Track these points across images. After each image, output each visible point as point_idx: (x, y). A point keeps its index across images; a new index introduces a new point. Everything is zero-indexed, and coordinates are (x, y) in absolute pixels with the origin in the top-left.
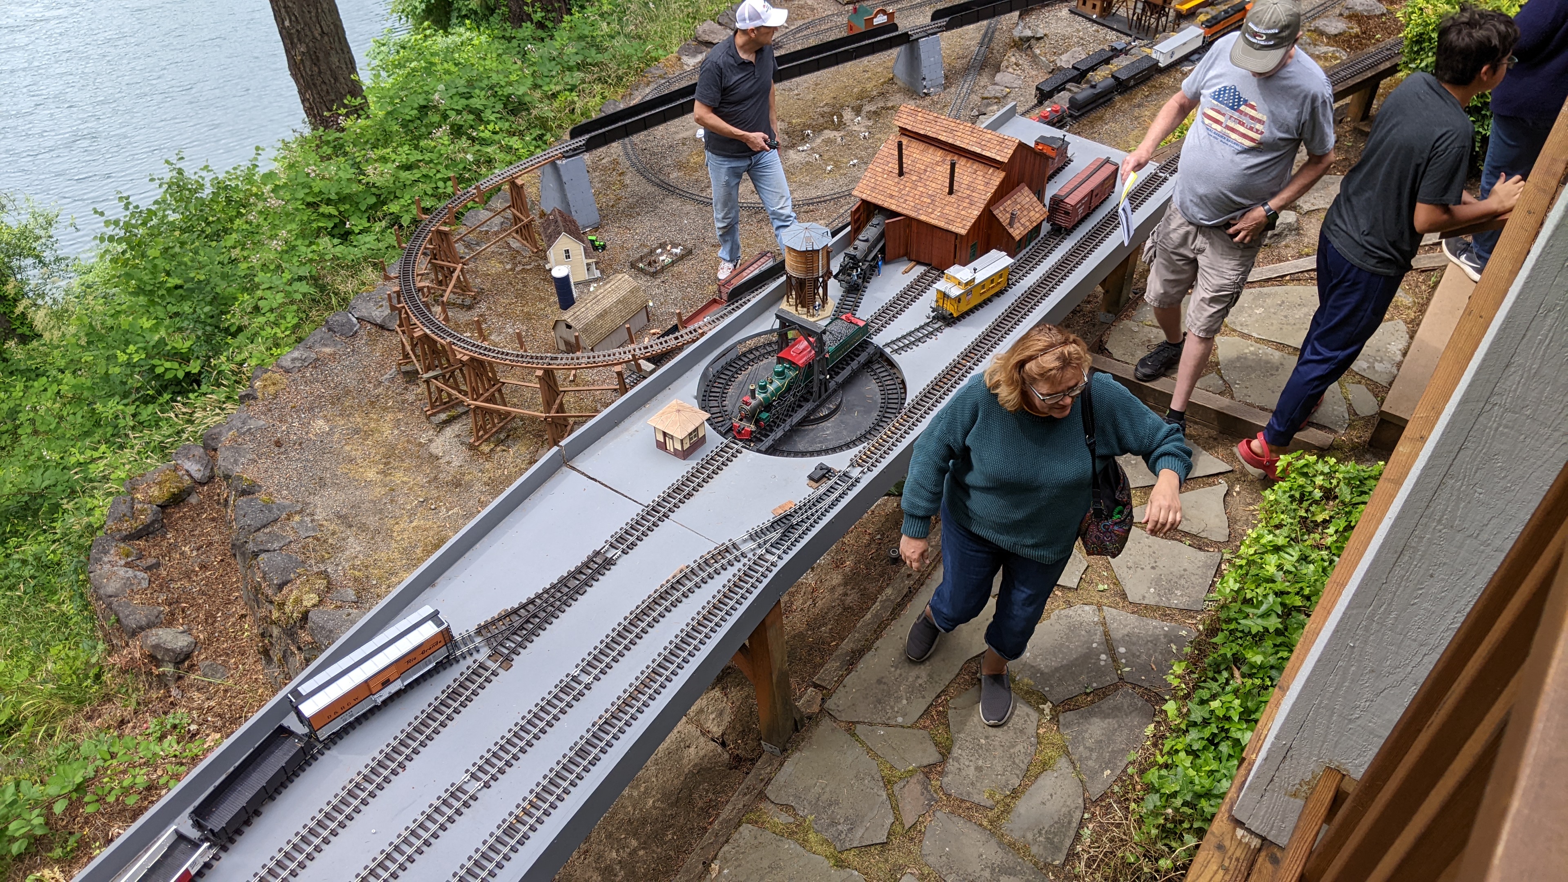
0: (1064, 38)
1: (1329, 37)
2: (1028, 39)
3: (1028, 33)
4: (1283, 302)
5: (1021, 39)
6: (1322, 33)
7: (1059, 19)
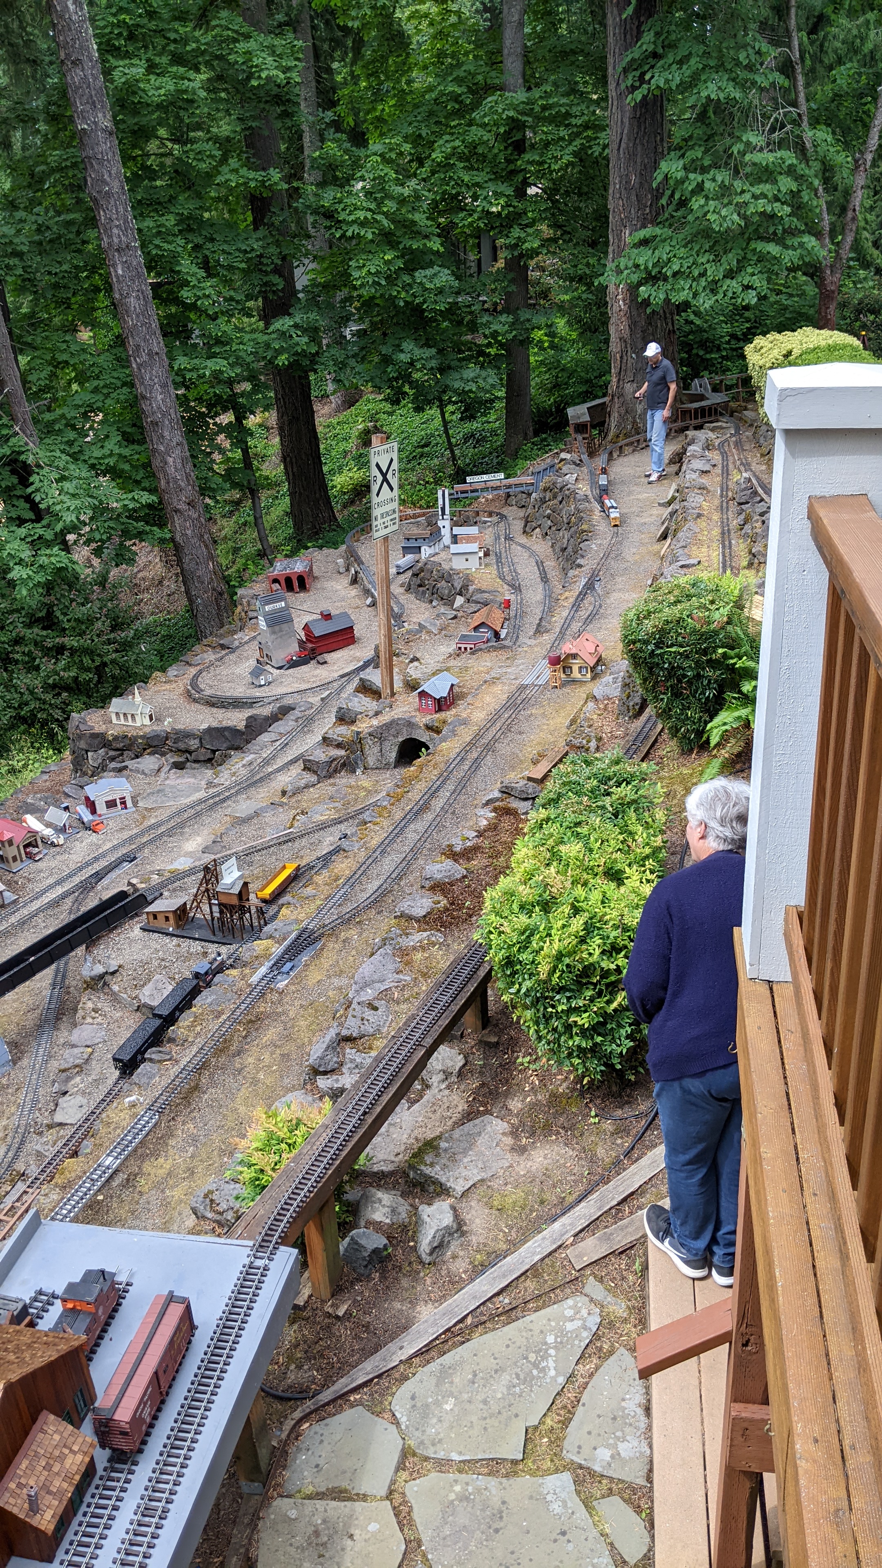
0: (144, 964)
1: (418, 920)
2: (102, 977)
3: (99, 969)
4: (475, 1375)
5: (92, 978)
6: (410, 918)
7: (131, 941)
